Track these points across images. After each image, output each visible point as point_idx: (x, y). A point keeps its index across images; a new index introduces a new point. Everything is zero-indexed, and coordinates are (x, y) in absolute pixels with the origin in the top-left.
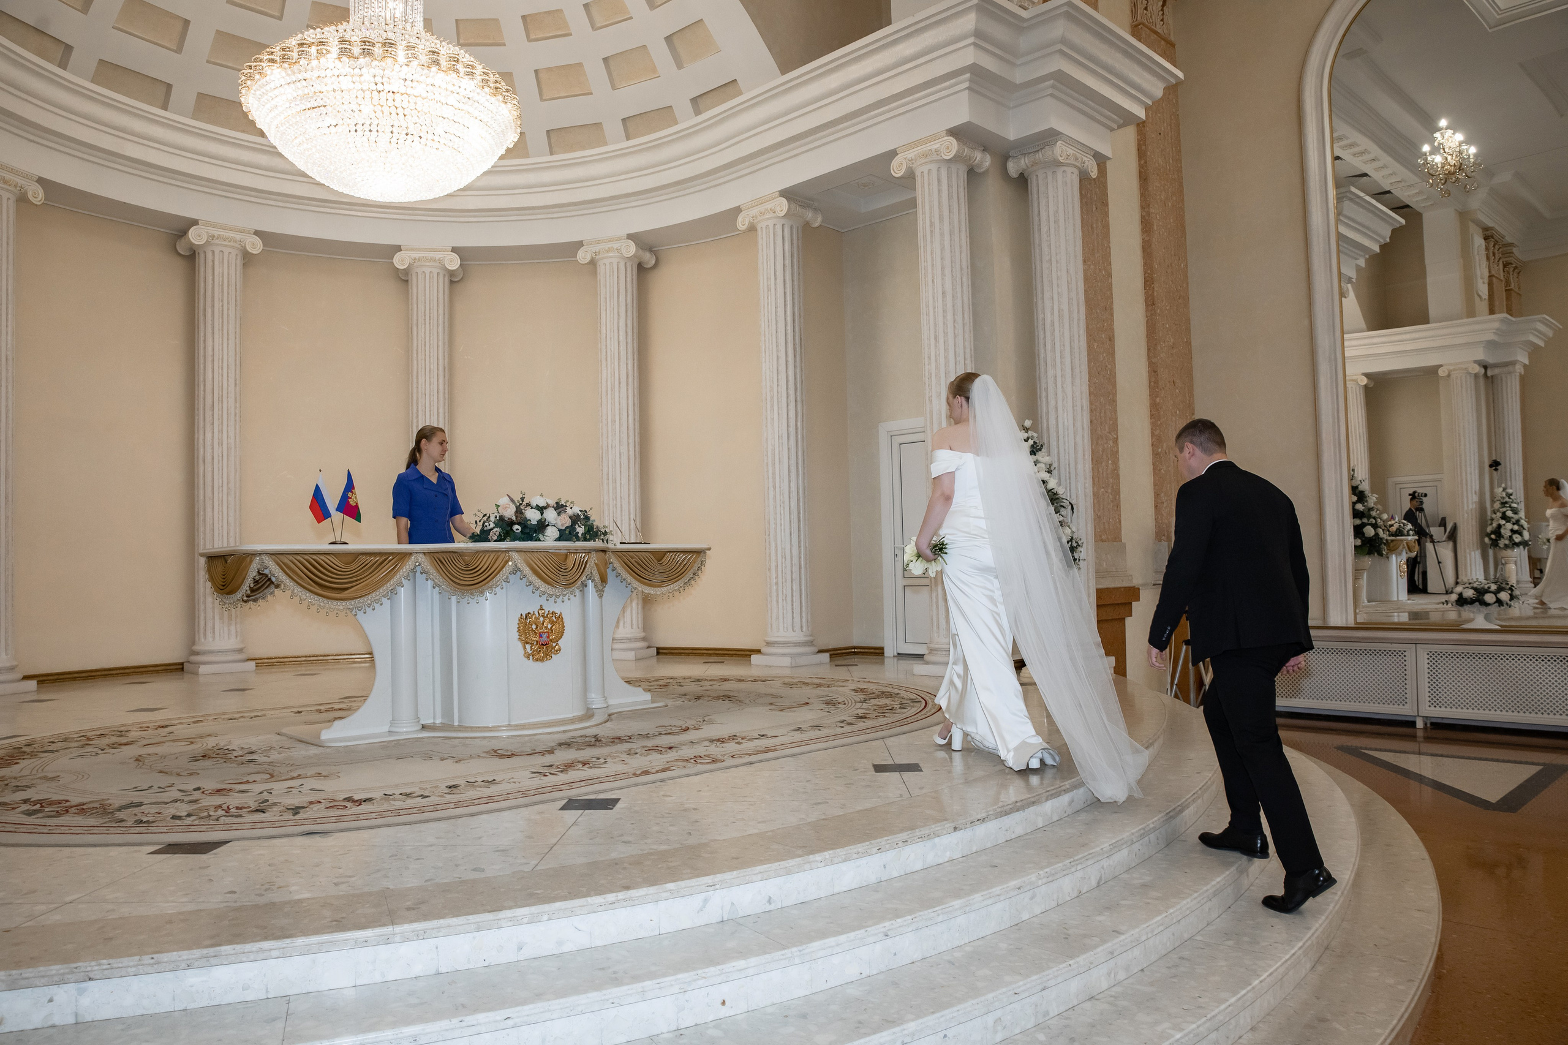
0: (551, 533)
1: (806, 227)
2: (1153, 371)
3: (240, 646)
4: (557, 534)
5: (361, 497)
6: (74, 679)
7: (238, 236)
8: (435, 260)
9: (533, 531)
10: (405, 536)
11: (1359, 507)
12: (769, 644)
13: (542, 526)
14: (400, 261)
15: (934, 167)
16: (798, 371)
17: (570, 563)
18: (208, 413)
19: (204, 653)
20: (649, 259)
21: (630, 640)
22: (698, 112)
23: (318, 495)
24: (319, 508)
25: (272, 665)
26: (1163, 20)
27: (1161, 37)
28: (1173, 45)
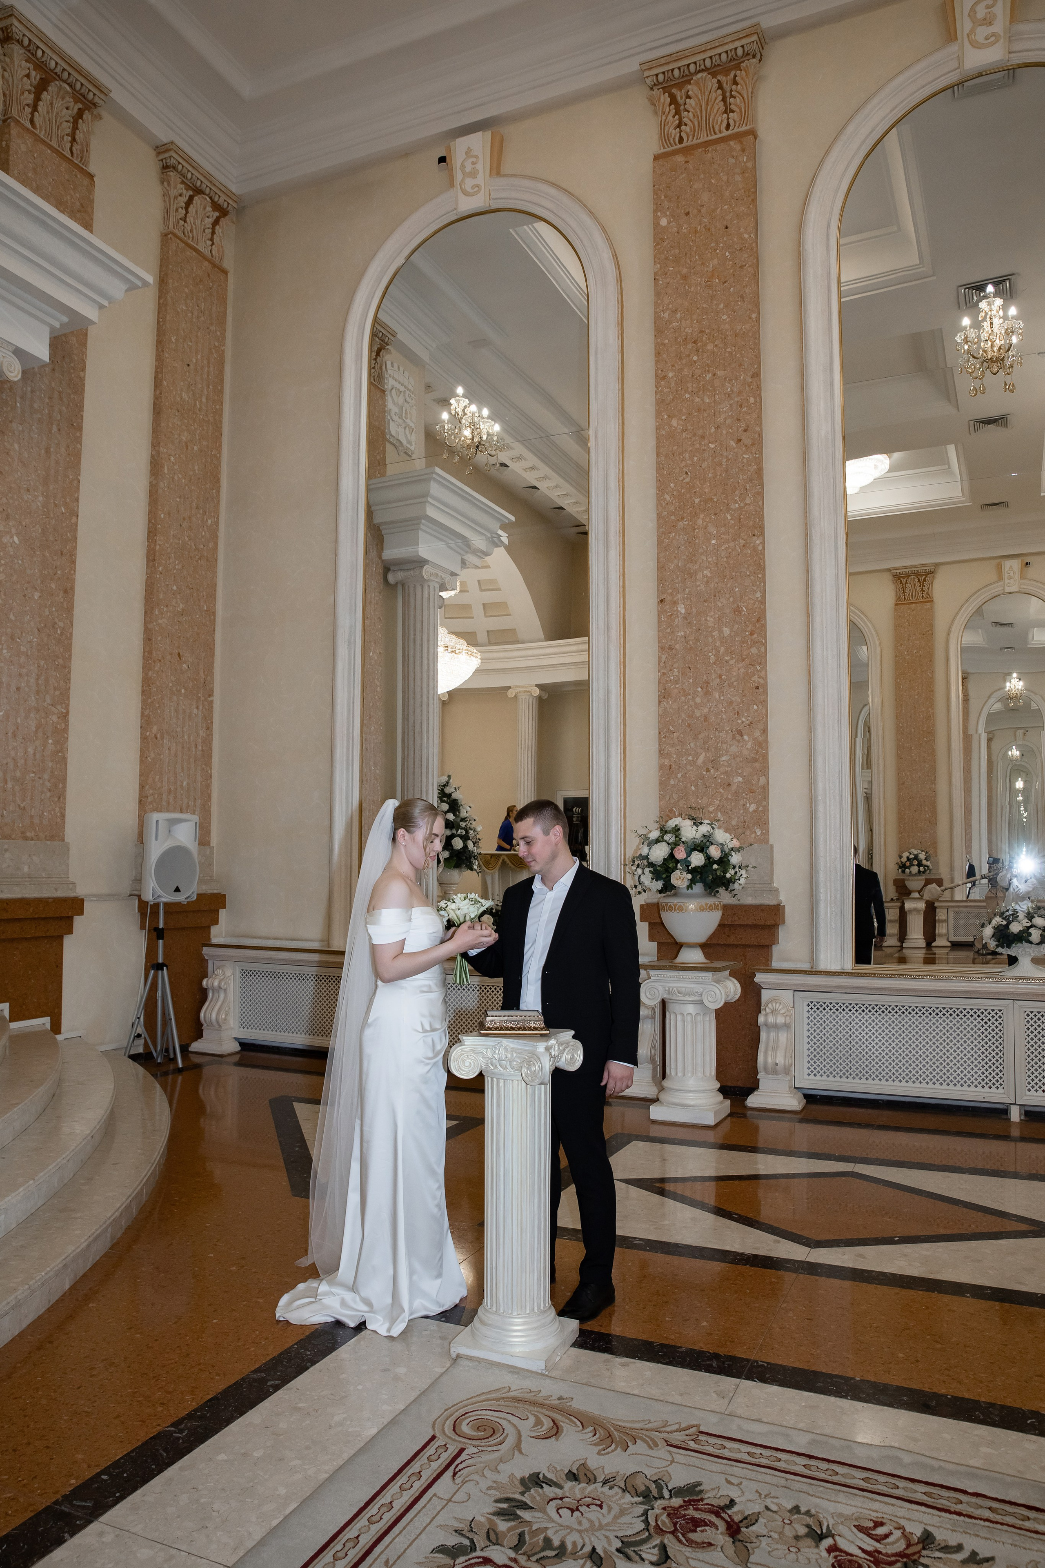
2: (148, 638)
26: (212, 240)
27: (205, 258)
28: (225, 273)
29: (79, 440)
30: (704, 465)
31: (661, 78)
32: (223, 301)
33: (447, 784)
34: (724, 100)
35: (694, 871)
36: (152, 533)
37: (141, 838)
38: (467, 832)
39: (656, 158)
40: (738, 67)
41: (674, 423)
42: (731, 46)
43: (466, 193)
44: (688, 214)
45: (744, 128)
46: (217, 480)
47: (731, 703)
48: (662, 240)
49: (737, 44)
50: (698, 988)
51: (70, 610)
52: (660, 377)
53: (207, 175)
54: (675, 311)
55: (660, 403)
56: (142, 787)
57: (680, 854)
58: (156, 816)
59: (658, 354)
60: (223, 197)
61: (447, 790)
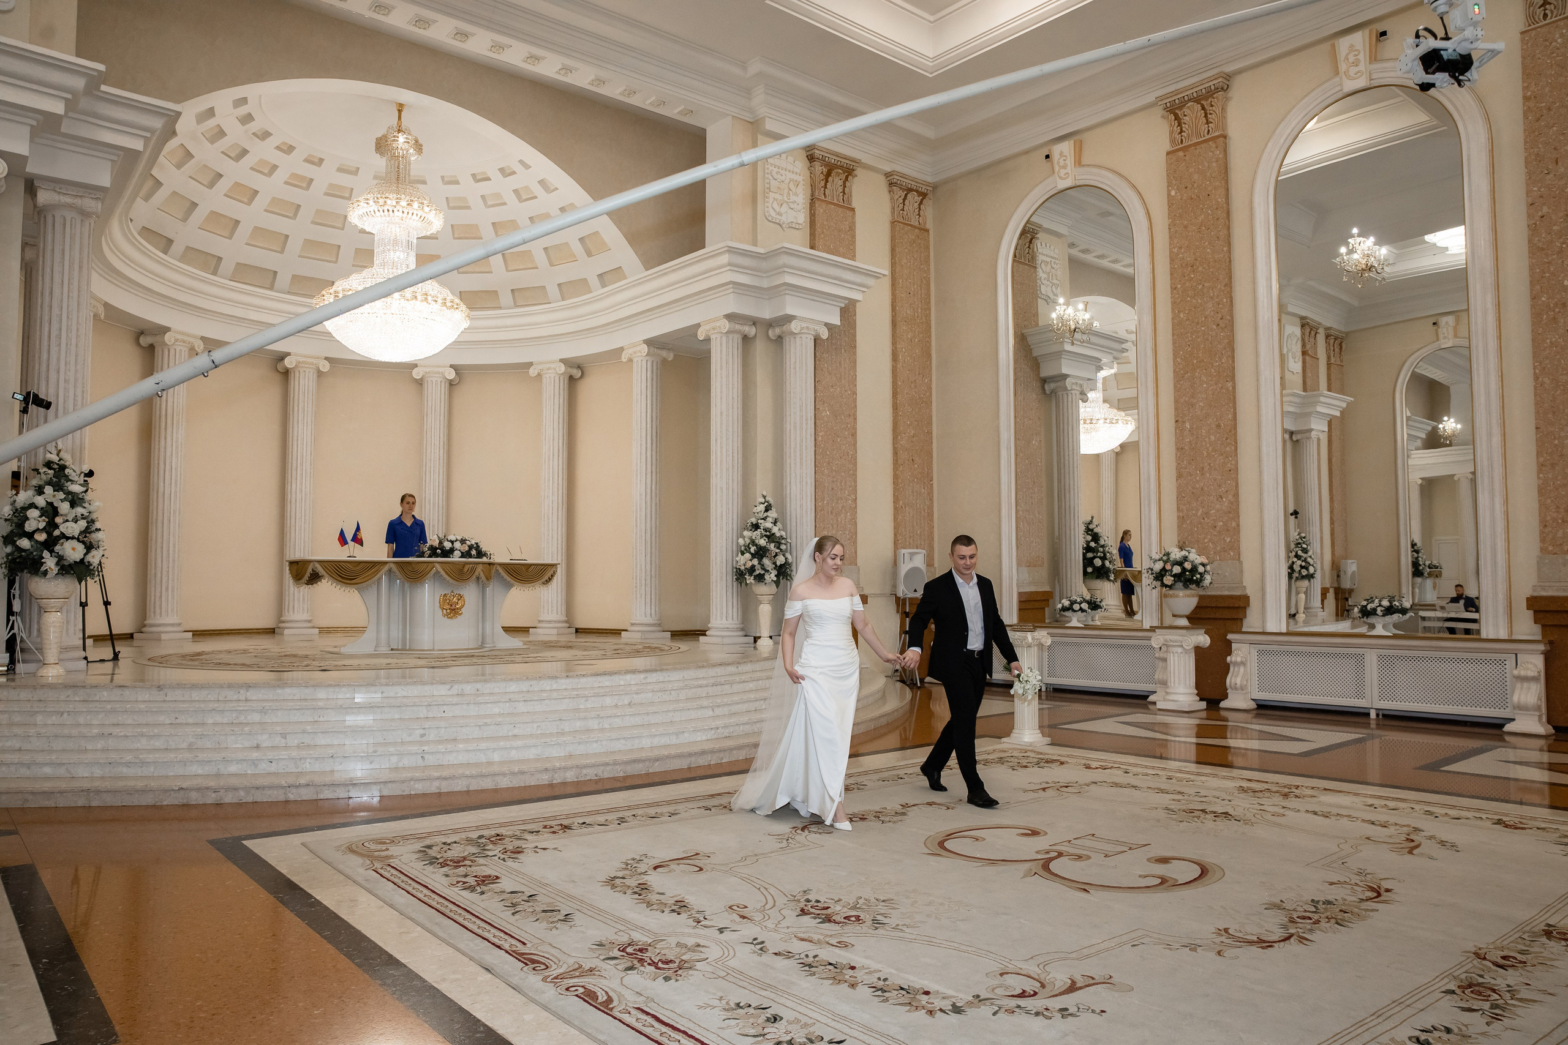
0: (457, 553)
1: (664, 361)
2: (895, 453)
3: (309, 618)
4: (460, 554)
5: (364, 534)
6: (211, 634)
7: (315, 361)
8: (439, 373)
9: (447, 553)
10: (391, 555)
11: (1093, 544)
12: (633, 624)
13: (452, 550)
14: (417, 374)
15: (719, 336)
16: (654, 453)
17: (466, 569)
18: (294, 472)
19: (288, 622)
20: (577, 373)
21: (555, 622)
22: (604, 286)
23: (342, 534)
24: (342, 540)
25: (329, 632)
26: (919, 214)
27: (915, 227)
28: (928, 231)
29: (855, 354)
30: (1199, 340)
31: (1168, 105)
32: (928, 248)
33: (1091, 522)
34: (1206, 116)
35: (1175, 576)
36: (895, 394)
37: (895, 563)
38: (1105, 555)
39: (1168, 153)
40: (1212, 96)
41: (1182, 315)
42: (1207, 85)
43: (1061, 178)
44: (1186, 188)
45: (1217, 134)
46: (929, 355)
47: (1215, 480)
48: (1173, 204)
49: (1211, 84)
50: (1180, 638)
51: (855, 444)
52: (1174, 288)
53: (914, 180)
54: (1181, 248)
55: (1174, 303)
56: (895, 535)
57: (1168, 567)
58: (903, 551)
59: (1172, 274)
60: (924, 187)
61: (1091, 527)
